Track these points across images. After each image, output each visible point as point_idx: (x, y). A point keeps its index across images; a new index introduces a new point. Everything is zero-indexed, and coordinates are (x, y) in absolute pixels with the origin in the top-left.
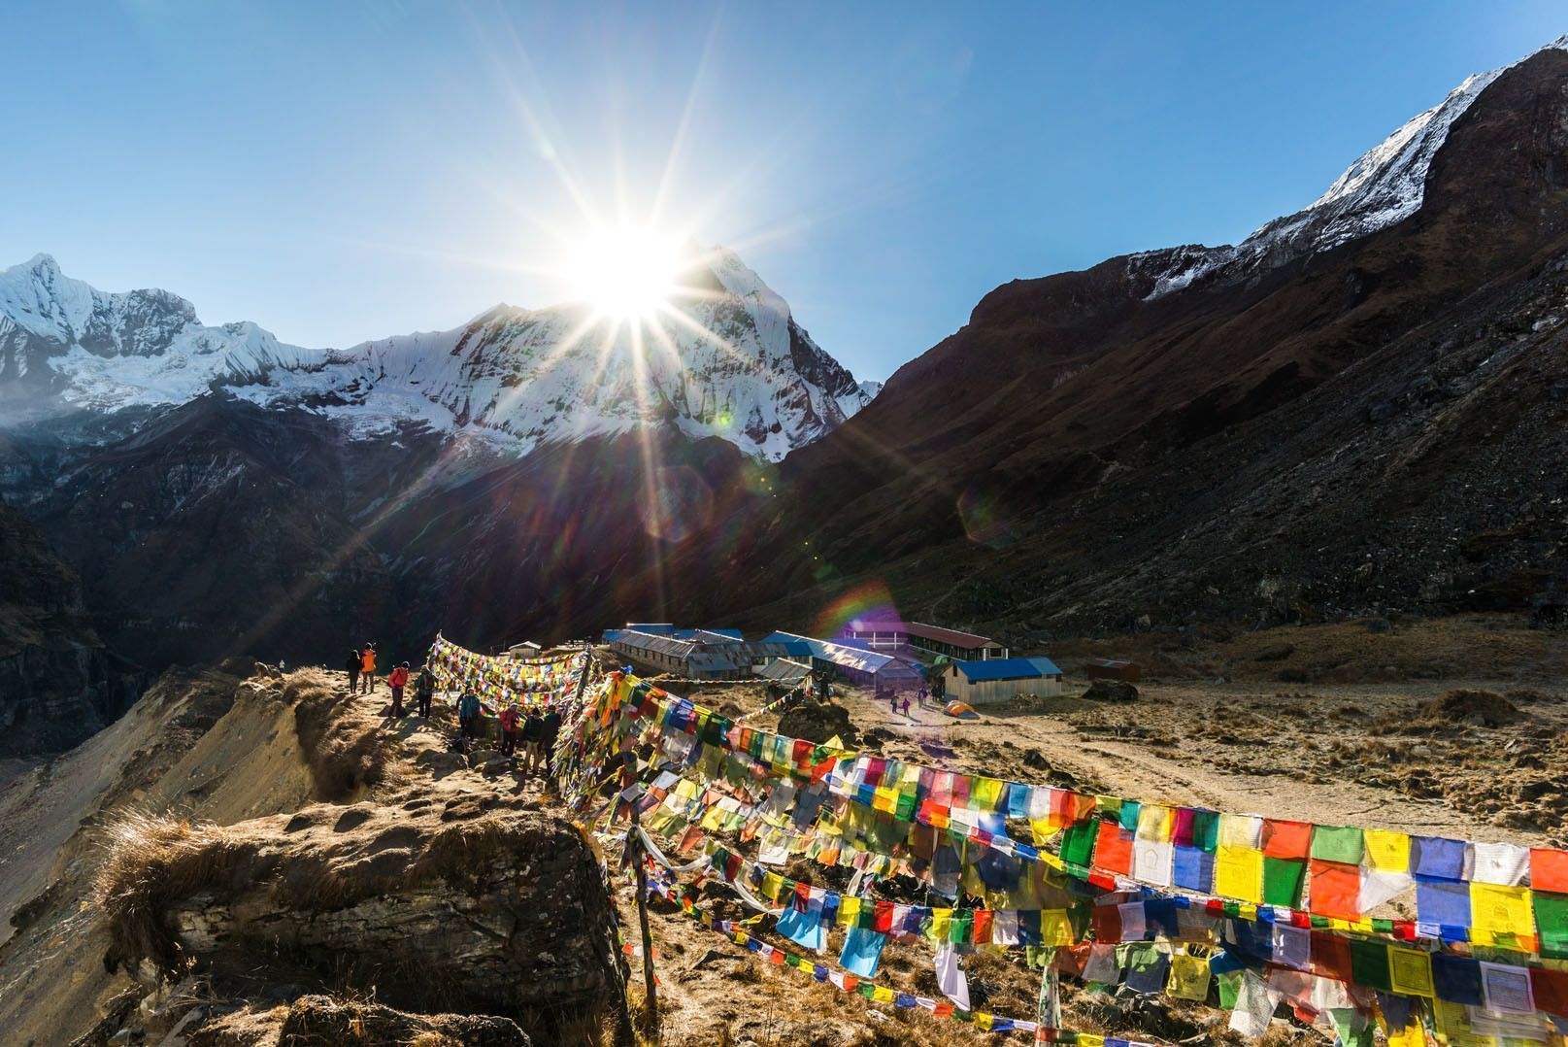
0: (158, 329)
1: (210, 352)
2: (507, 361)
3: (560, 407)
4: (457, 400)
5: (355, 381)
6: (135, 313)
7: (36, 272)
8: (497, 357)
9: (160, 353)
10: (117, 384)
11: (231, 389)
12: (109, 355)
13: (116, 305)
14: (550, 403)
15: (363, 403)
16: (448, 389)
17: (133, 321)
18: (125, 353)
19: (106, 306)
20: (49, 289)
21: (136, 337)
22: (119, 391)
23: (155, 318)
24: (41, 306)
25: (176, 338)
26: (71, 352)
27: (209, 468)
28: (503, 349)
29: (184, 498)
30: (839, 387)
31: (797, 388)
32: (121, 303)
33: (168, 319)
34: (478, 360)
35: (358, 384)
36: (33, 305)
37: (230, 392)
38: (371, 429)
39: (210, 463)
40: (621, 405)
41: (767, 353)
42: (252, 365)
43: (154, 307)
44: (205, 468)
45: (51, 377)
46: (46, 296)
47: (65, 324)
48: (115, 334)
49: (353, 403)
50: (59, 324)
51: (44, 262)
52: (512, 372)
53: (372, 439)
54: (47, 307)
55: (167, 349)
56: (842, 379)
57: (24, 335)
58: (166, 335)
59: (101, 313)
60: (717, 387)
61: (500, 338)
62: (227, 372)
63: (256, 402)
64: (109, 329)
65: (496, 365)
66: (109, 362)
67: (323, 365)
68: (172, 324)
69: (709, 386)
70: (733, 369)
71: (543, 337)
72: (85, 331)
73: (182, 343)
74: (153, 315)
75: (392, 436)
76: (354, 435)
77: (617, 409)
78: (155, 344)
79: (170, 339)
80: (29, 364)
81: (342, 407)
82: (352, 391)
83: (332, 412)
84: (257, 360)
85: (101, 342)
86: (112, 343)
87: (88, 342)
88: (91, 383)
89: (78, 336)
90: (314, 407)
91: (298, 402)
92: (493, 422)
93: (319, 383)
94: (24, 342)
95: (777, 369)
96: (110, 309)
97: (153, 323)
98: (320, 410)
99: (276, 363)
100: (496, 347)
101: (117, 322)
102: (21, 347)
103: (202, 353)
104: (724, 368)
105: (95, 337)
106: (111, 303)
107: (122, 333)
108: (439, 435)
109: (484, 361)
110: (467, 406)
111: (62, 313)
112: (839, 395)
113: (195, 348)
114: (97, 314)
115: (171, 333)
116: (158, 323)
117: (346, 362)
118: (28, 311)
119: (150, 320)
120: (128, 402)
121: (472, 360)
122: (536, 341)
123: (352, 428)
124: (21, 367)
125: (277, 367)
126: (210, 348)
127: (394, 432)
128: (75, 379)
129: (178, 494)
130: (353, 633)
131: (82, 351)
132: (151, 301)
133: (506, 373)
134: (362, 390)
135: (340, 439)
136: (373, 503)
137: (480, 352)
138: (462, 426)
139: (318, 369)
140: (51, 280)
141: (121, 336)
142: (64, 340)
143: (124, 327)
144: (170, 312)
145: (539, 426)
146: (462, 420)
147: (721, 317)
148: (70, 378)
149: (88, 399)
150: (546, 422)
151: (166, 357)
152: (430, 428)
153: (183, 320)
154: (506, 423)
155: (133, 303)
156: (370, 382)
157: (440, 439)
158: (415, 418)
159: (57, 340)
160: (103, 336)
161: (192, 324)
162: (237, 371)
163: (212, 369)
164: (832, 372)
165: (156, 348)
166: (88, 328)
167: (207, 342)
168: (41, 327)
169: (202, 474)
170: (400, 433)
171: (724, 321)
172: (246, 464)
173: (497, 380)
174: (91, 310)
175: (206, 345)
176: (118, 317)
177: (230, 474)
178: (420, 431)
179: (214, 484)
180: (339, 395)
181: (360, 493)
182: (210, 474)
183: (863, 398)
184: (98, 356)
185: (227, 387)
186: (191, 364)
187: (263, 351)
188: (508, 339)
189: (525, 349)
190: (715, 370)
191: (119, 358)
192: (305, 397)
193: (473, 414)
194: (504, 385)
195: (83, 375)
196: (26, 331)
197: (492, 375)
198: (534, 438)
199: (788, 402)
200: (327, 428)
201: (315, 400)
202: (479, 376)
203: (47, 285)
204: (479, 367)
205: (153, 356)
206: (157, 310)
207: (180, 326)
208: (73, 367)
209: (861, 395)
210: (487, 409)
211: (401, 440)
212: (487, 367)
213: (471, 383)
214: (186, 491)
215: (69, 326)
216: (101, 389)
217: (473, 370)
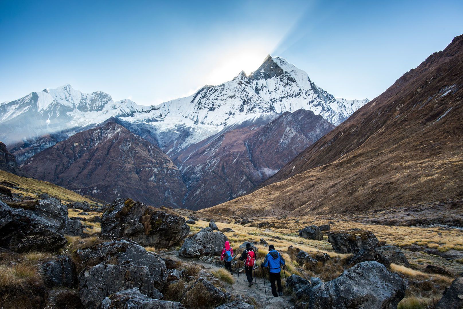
0: (100, 103)
1: (116, 109)
2: (209, 103)
3: (230, 114)
4: (194, 117)
5: (161, 114)
6: (94, 99)
7: (65, 88)
8: (206, 102)
9: (101, 110)
10: (87, 118)
11: (121, 118)
12: (86, 111)
13: (88, 97)
14: (226, 114)
15: (163, 121)
16: (191, 114)
17: (93, 101)
18: (91, 111)
19: (85, 97)
20: (69, 93)
21: (94, 106)
22: (87, 120)
23: (100, 100)
24: (66, 98)
25: (106, 105)
26: (74, 111)
27: (109, 131)
28: (208, 99)
29: (99, 142)
30: (329, 100)
31: (316, 99)
32: (90, 96)
33: (103, 100)
34: (200, 104)
35: (162, 115)
36: (64, 97)
37: (121, 119)
38: (167, 128)
39: (109, 129)
40: (253, 110)
41: (302, 89)
42: (128, 111)
43: (99, 97)
44: (107, 131)
45: (67, 117)
46: (68, 95)
47: (73, 103)
48: (88, 105)
49: (160, 121)
50: (71, 103)
51: (68, 86)
52: (212, 106)
53: (167, 131)
54: (68, 98)
55: (103, 109)
56: (329, 97)
57: (59, 105)
58: (103, 105)
59: (83, 99)
60: (285, 103)
61: (206, 96)
62: (121, 113)
63: (130, 121)
64: (86, 104)
65: (206, 104)
66: (85, 113)
67: (150, 111)
68: (105, 101)
69: (282, 103)
70: (290, 96)
71: (221, 93)
72: (79, 105)
73: (107, 107)
74: (99, 99)
75: (174, 130)
76: (161, 130)
77: (252, 111)
78: (99, 107)
79: (104, 106)
80: (60, 113)
81: (157, 122)
82: (160, 117)
83: (154, 123)
84: (130, 110)
85: (84, 108)
86: (87, 108)
87: (80, 108)
88: (79, 119)
89: (77, 106)
90: (148, 122)
91: (143, 121)
92: (207, 122)
93: (150, 116)
94: (59, 107)
95: (307, 94)
96: (86, 98)
97: (99, 101)
98: (150, 123)
99: (136, 111)
100: (205, 99)
101: (88, 102)
102: (58, 108)
103: (114, 109)
104: (287, 97)
105: (82, 106)
106: (87, 96)
107: (90, 105)
108: (189, 128)
109: (202, 104)
110: (197, 118)
111: (72, 100)
112: (329, 103)
113: (112, 108)
114: (82, 99)
115: (104, 104)
116: (100, 101)
117: (158, 109)
118: (62, 99)
119: (98, 101)
120: (90, 123)
121: (198, 104)
122: (219, 95)
123: (161, 128)
124: (58, 114)
125: (136, 112)
126: (116, 107)
127: (174, 128)
128: (74, 118)
129: (96, 140)
130: (166, 195)
131: (77, 110)
132: (98, 95)
133: (209, 107)
134: (163, 116)
135: (157, 131)
136: (169, 150)
137: (200, 101)
138: (196, 125)
139: (149, 112)
140: (69, 91)
141: (90, 106)
142: (72, 107)
143: (90, 103)
144: (104, 98)
145: (224, 121)
146: (196, 122)
147: (283, 80)
148: (73, 117)
149: (77, 123)
150: (226, 120)
151: (103, 111)
152: (186, 126)
153: (108, 100)
154: (211, 122)
155: (93, 96)
156: (165, 114)
157: (190, 129)
158: (181, 123)
159: (70, 107)
160: (84, 106)
161: (110, 101)
162: (124, 113)
163: (116, 113)
164: (325, 95)
165: (100, 109)
166: (80, 104)
167: (115, 106)
168: (65, 103)
169: (106, 133)
170: (176, 128)
171: (284, 81)
172: (122, 128)
173: (207, 109)
174: (81, 98)
175: (115, 107)
176: (89, 100)
177: (116, 132)
178: (183, 127)
179: (110, 136)
180: (156, 119)
181: (164, 148)
182: (109, 133)
183: (339, 103)
184: (82, 112)
185: (121, 117)
186: (110, 112)
187: (132, 107)
188: (209, 96)
189: (215, 98)
190: (283, 97)
191: (89, 112)
192: (145, 119)
193: (200, 120)
194: (209, 111)
195: (77, 116)
196: (60, 104)
197: (205, 108)
198: (223, 125)
199: (314, 105)
200: (152, 128)
201: (149, 120)
202: (200, 109)
203: (68, 92)
204: (200, 106)
205: (99, 111)
206: (100, 97)
207: (107, 102)
208: (74, 114)
209: (338, 102)
210: (204, 118)
211: (177, 131)
212: (203, 106)
213: (198, 111)
214: (99, 139)
215: (74, 103)
216: (82, 120)
217: (198, 107)
